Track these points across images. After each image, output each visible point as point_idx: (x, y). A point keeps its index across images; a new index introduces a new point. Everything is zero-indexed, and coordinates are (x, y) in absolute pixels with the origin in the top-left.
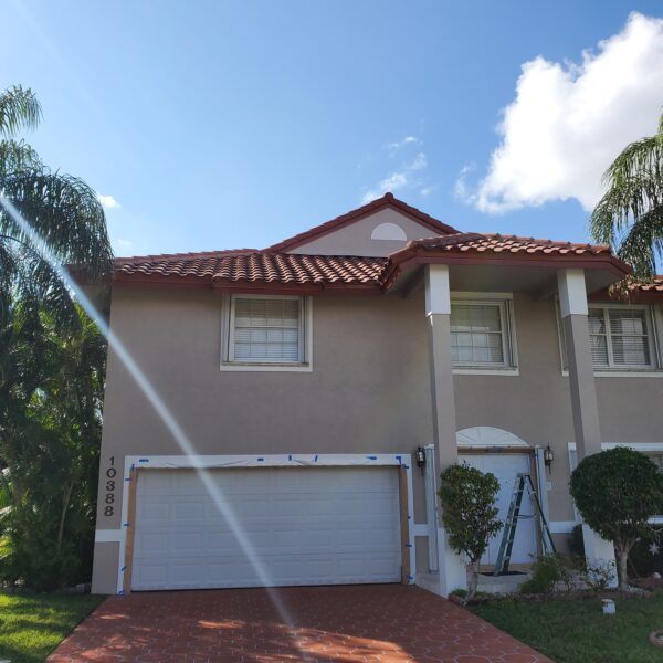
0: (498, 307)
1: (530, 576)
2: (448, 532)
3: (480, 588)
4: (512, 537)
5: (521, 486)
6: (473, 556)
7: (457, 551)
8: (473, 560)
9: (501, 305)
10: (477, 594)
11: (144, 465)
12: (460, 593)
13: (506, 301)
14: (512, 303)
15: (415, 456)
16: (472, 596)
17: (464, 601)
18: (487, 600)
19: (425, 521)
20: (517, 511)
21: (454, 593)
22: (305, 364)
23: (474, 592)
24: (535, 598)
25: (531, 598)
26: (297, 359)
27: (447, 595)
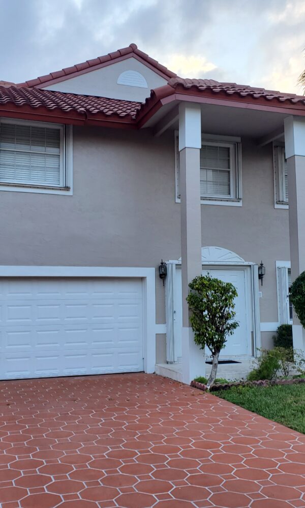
0: (229, 149)
2: (193, 330)
3: (219, 376)
6: (213, 351)
7: (201, 346)
8: (214, 354)
9: (231, 146)
10: (216, 381)
12: (201, 380)
13: (235, 144)
14: (240, 146)
15: (158, 269)
16: (213, 382)
17: (207, 387)
18: (226, 386)
19: (164, 322)
21: (196, 380)
22: (67, 188)
23: (214, 380)
24: (263, 384)
25: (260, 383)
26: (58, 183)
27: (190, 382)
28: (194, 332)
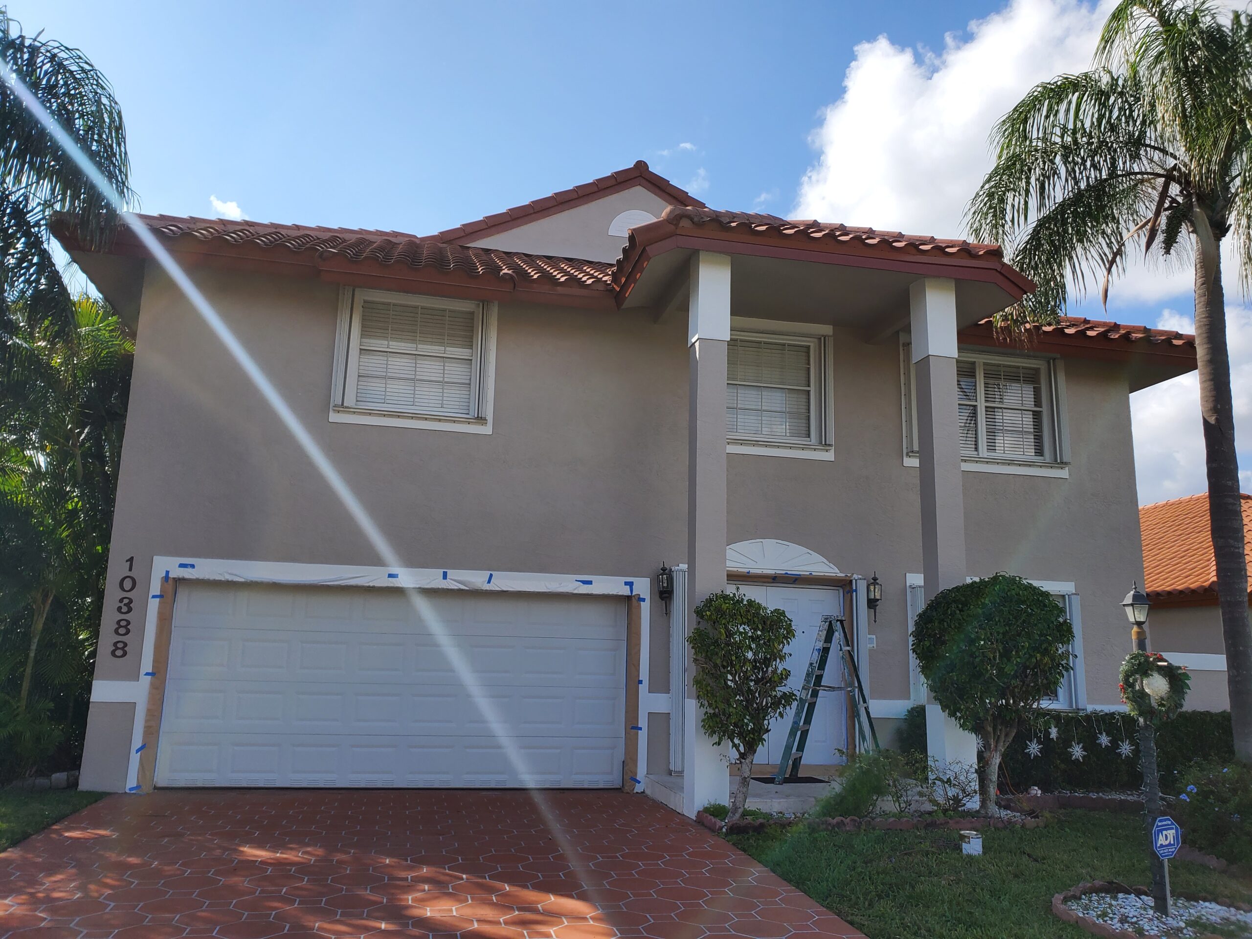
0: (808, 347)
1: (836, 787)
2: (702, 705)
3: (752, 804)
4: (808, 721)
5: (829, 638)
6: (742, 749)
7: (716, 738)
8: (743, 756)
9: (812, 344)
10: (746, 813)
11: (187, 573)
12: (717, 811)
13: (821, 339)
14: (830, 341)
15: (655, 581)
16: (738, 816)
17: (723, 825)
18: (762, 825)
19: (666, 689)
20: (819, 678)
21: (706, 810)
22: (480, 420)
23: (740, 811)
24: (844, 824)
25: (838, 823)
26: (466, 412)
27: (695, 813)
28: (703, 710)
